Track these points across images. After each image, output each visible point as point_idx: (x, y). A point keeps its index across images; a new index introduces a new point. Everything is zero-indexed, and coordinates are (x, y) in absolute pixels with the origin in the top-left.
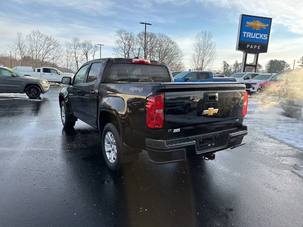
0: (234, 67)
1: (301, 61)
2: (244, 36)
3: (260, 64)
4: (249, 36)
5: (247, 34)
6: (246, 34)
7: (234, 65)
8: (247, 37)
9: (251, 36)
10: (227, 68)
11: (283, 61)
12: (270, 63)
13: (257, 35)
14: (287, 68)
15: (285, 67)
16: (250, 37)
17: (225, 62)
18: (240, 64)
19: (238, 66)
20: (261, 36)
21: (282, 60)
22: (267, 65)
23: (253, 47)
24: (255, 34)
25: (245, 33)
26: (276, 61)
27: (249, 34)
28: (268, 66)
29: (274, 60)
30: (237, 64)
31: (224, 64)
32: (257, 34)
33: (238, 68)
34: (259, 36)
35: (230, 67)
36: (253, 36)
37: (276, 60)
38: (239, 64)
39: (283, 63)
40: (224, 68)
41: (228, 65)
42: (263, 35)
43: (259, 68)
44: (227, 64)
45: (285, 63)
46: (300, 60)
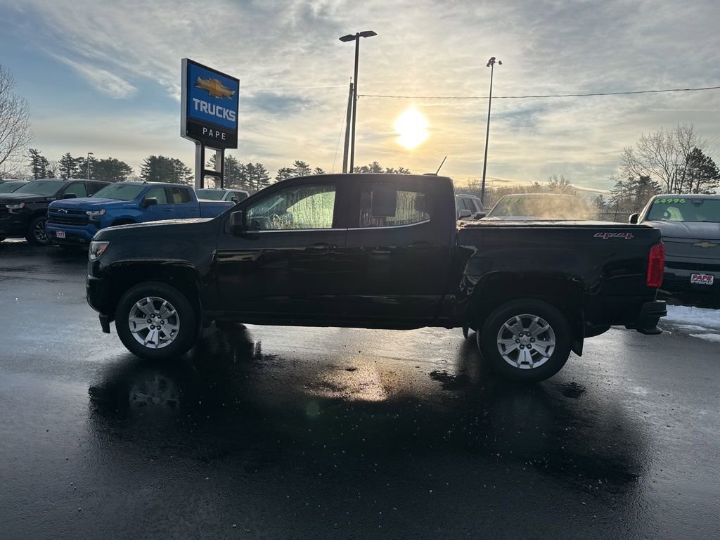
0: (62, 168)
1: (211, 163)
2: (196, 109)
3: (126, 163)
4: (205, 108)
5: (201, 105)
6: (199, 104)
7: (63, 162)
8: (202, 110)
9: (207, 110)
10: (43, 167)
11: (178, 160)
12: (150, 162)
13: (219, 110)
14: (188, 177)
15: (183, 173)
16: (206, 112)
17: (36, 153)
18: (77, 160)
19: (74, 165)
20: (225, 113)
21: (176, 159)
22: (144, 167)
23: (214, 133)
24: (214, 106)
25: (197, 101)
26: (161, 158)
27: (204, 105)
28: (147, 169)
29: (157, 157)
30: (70, 161)
31: (33, 157)
32: (218, 107)
33: (73, 169)
34: (221, 112)
35: (51, 166)
36: (212, 111)
37: (163, 158)
38: (74, 160)
39: (177, 164)
40: (33, 166)
41: (44, 160)
42: (228, 110)
43: (127, 173)
44: (43, 157)
45: (182, 164)
46: (211, 160)
